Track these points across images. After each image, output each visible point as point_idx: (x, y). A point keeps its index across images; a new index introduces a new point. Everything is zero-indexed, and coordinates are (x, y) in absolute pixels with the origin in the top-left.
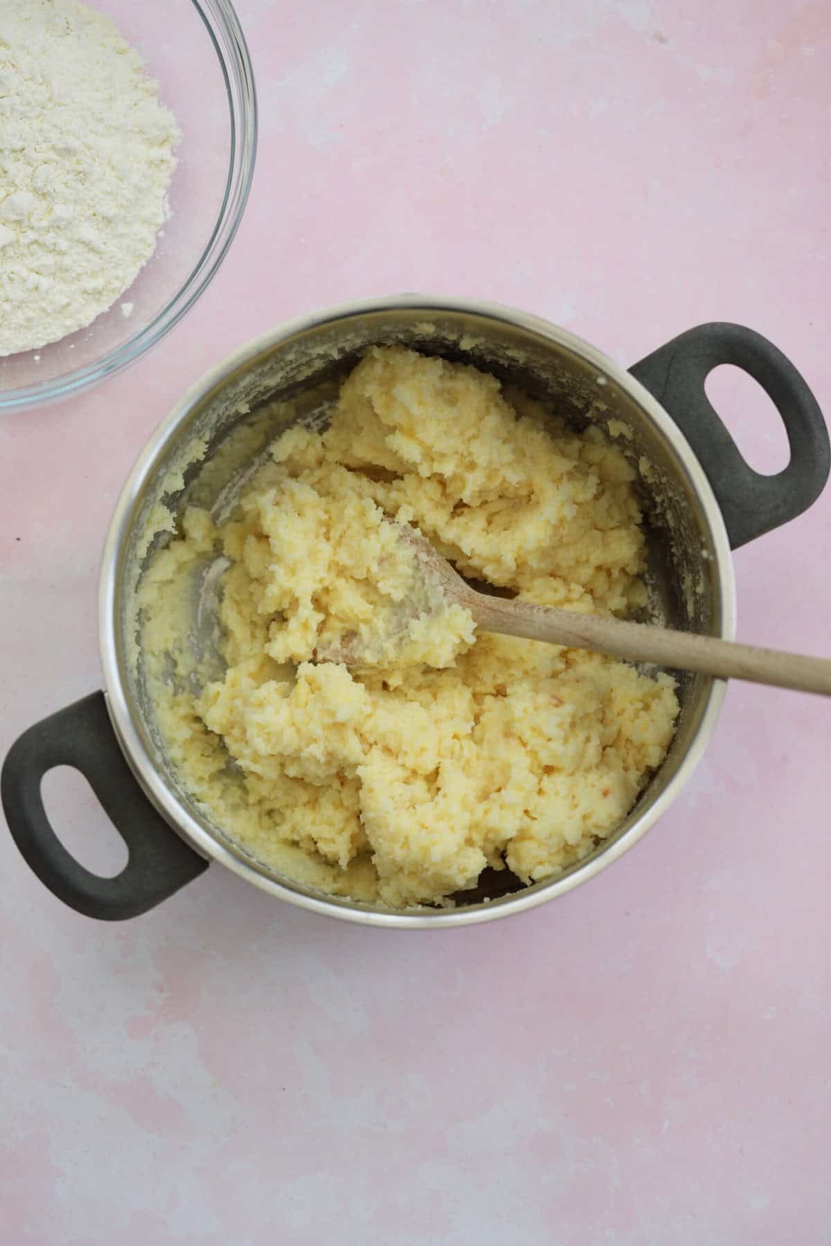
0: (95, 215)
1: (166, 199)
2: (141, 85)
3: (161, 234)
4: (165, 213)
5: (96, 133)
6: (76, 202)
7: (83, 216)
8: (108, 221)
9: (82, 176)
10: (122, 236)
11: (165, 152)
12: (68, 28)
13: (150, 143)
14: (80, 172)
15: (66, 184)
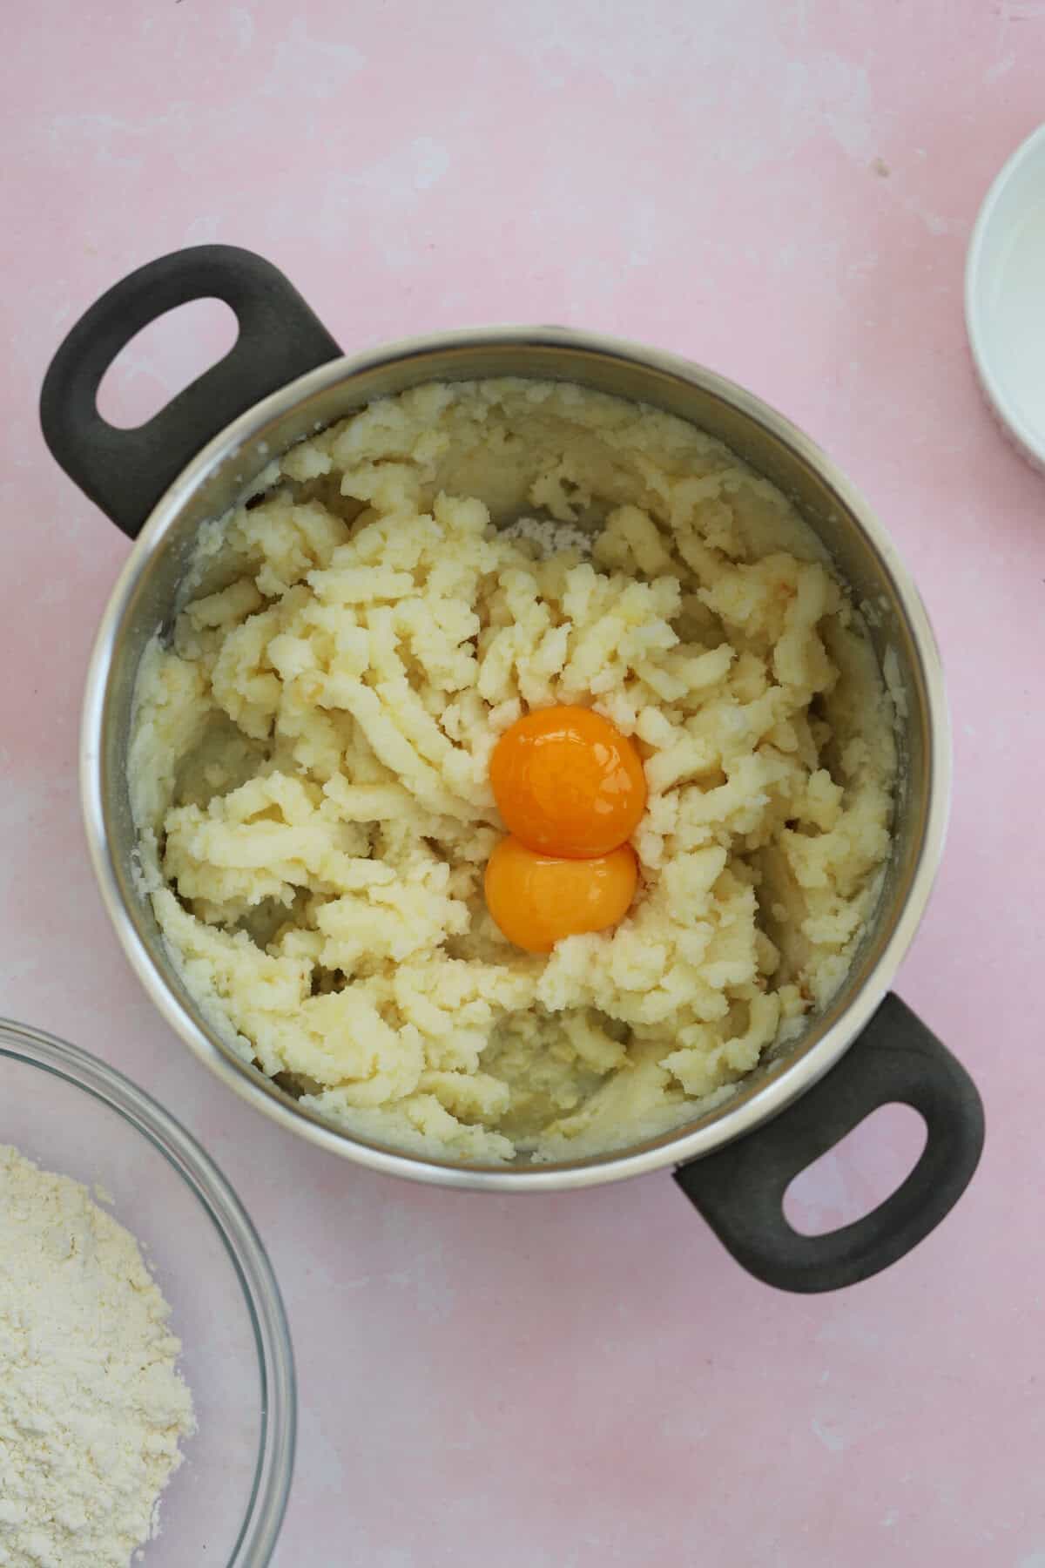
0: (53, 1520)
1: (157, 1506)
2: (156, 1343)
3: (140, 1554)
4: (151, 1526)
5: (79, 1408)
6: (30, 1500)
7: (37, 1519)
8: (69, 1533)
9: (47, 1469)
10: (86, 1553)
11: (169, 1443)
12: (73, 1247)
13: (152, 1427)
14: (43, 1463)
15: (22, 1474)
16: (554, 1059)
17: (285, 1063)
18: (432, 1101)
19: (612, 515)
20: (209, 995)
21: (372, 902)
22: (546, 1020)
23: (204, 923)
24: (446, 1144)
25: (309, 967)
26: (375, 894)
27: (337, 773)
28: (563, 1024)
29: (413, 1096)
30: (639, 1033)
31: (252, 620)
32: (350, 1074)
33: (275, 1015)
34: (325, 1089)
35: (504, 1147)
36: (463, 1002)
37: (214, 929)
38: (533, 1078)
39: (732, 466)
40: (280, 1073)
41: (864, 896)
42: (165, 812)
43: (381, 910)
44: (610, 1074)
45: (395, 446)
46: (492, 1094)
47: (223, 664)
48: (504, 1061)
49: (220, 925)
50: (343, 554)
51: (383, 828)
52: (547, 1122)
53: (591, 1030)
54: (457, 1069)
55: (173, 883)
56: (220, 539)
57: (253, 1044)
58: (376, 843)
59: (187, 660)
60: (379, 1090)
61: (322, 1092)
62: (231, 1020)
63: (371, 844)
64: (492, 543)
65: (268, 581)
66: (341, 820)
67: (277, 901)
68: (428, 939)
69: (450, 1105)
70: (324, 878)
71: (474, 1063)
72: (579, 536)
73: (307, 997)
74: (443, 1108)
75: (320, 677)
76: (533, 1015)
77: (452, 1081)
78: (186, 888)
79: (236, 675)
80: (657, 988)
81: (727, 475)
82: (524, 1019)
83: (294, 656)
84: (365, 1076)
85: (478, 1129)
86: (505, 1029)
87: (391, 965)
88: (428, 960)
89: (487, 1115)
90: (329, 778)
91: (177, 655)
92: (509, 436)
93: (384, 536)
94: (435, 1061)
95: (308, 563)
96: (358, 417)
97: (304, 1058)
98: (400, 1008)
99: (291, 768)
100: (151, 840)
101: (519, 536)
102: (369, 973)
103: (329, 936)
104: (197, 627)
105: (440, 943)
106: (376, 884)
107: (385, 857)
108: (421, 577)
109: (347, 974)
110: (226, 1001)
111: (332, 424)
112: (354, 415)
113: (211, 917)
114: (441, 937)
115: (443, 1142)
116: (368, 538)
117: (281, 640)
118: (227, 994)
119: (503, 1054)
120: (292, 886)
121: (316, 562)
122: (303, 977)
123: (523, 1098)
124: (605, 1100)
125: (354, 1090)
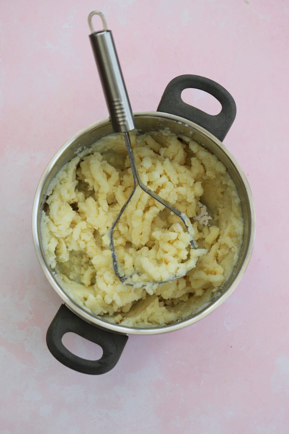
16: (80, 269)
17: (50, 204)
18: (57, 243)
19: (215, 226)
20: (59, 179)
21: (98, 209)
22: (89, 263)
23: (76, 172)
24: (48, 250)
25: (76, 200)
26: (100, 209)
27: (125, 187)
28: (89, 267)
29: (56, 238)
30: (95, 286)
31: (152, 151)
32: (54, 220)
33: (61, 197)
34: (49, 216)
35: (54, 265)
36: (84, 240)
37: (75, 175)
38: (74, 266)
39: (238, 248)
40: (48, 204)
41: (150, 324)
42: (98, 152)
43: (97, 212)
44: (83, 284)
45: (207, 166)
46: (65, 257)
47: (138, 149)
48: (75, 257)
49: (77, 176)
50: (177, 165)
51: (117, 204)
52: (65, 274)
53: (91, 275)
54: (67, 246)
55: (82, 160)
56: (167, 135)
57: (51, 194)
58: (113, 204)
59: (136, 141)
60: (54, 229)
61: (48, 216)
62: (55, 187)
63: (112, 203)
64: (195, 199)
65: (163, 151)
66: (114, 193)
67: (88, 187)
68: (95, 226)
69: (58, 248)
70: (99, 195)
71: (70, 249)
72: (207, 221)
73: (69, 203)
74: (56, 246)
75: (145, 171)
76: (88, 259)
77: (64, 246)
78: (82, 164)
79: (137, 153)
80: (107, 284)
81: (236, 248)
82: (86, 257)
83: (147, 164)
84: (56, 224)
85: (55, 257)
86: (82, 254)
87: (85, 219)
88: (90, 228)
89: (59, 258)
90: (123, 186)
91: (136, 138)
92: (222, 193)
93: (185, 172)
94: (67, 240)
95: (171, 158)
96: (210, 153)
97: (53, 208)
98: (75, 226)
99: (121, 176)
100: (90, 151)
101: (201, 207)
102: (81, 215)
103: (85, 202)
104: (145, 140)
105: (95, 229)
106: (102, 208)
107: (110, 208)
108: (179, 185)
109: (78, 211)
110: (59, 184)
111: (205, 148)
112: (210, 152)
113: (78, 173)
114: (97, 229)
115: (48, 249)
116: (183, 169)
117: (150, 159)
118: (61, 184)
119: (76, 256)
120: (94, 189)
121: (172, 160)
122: (73, 200)
123: (68, 265)
124: (75, 285)
125: (51, 223)
